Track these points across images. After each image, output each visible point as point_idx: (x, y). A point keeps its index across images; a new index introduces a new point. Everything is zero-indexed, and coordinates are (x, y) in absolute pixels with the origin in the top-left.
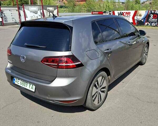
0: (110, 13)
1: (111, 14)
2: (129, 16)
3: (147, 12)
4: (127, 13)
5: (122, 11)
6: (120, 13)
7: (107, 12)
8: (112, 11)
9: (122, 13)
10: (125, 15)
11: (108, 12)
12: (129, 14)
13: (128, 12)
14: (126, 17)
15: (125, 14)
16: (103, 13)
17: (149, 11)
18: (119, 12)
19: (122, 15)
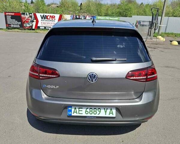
0: (30, 15)
1: (32, 16)
2: (54, 20)
3: (72, 17)
4: (51, 16)
5: (45, 14)
6: (43, 16)
7: (26, 13)
8: (33, 13)
9: (46, 16)
10: (50, 19)
11: (28, 13)
12: (54, 18)
13: (53, 16)
14: (51, 20)
15: (49, 17)
16: (21, 14)
17: (74, 16)
18: (42, 14)
19: (46, 18)
